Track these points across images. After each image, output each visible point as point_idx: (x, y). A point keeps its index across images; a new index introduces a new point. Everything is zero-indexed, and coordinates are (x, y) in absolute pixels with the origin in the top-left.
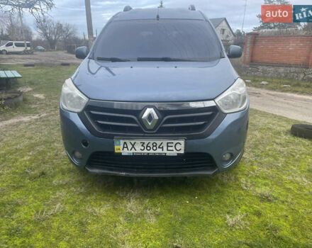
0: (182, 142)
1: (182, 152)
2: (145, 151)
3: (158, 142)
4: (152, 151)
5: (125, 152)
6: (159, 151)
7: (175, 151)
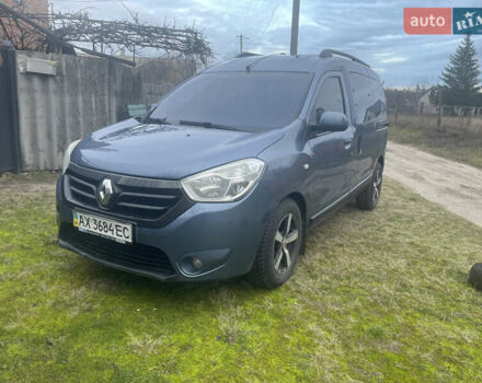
0: (129, 227)
1: (130, 240)
2: (98, 231)
3: (108, 223)
4: (103, 232)
5: (82, 228)
6: (109, 234)
7: (123, 238)
